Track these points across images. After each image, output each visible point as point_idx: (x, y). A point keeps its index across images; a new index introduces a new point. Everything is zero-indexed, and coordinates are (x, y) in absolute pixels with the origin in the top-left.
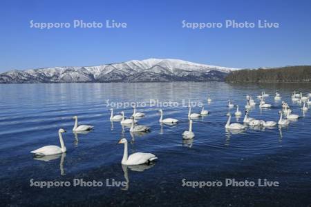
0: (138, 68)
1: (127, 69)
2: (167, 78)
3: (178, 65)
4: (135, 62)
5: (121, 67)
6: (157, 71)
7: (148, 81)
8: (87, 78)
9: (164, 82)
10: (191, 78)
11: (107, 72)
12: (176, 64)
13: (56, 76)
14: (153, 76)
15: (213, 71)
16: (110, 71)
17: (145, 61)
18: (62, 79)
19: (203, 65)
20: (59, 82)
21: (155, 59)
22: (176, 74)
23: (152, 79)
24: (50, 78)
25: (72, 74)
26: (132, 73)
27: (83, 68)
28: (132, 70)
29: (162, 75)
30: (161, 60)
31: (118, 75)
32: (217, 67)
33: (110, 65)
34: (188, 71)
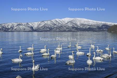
0: (59, 23)
1: (52, 24)
2: (76, 29)
3: (83, 21)
4: (57, 20)
5: (49, 23)
6: (70, 25)
7: (65, 31)
8: (29, 29)
9: (74, 31)
10: (90, 29)
11: (41, 26)
12: (81, 21)
13: (12, 28)
14: (68, 28)
15: (104, 25)
16: (43, 25)
17: (63, 19)
18: (15, 30)
19: (98, 22)
20: (14, 31)
21: (69, 18)
22: (81, 27)
23: (67, 30)
24: (9, 29)
25: (21, 27)
26: (55, 26)
27: (27, 23)
28: (55, 25)
29: (73, 27)
30: (73, 19)
31: (47, 27)
32: (107, 23)
33: (43, 21)
34: (89, 25)
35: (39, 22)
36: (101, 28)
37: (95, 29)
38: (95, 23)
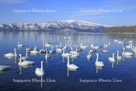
0: (63, 24)
1: (58, 25)
2: (77, 30)
3: (83, 23)
4: (62, 21)
5: (54, 24)
6: (72, 26)
8: (37, 29)
10: (89, 30)
11: (47, 26)
13: (23, 27)
15: (100, 27)
17: (66, 21)
18: (25, 29)
20: (24, 31)
22: (82, 28)
25: (30, 26)
26: (60, 27)
27: (36, 24)
28: (60, 25)
29: (75, 28)
31: (53, 28)
32: (103, 25)
33: (49, 22)
34: (88, 27)
35: (46, 23)
36: (98, 30)
37: (93, 30)
38: (93, 25)
